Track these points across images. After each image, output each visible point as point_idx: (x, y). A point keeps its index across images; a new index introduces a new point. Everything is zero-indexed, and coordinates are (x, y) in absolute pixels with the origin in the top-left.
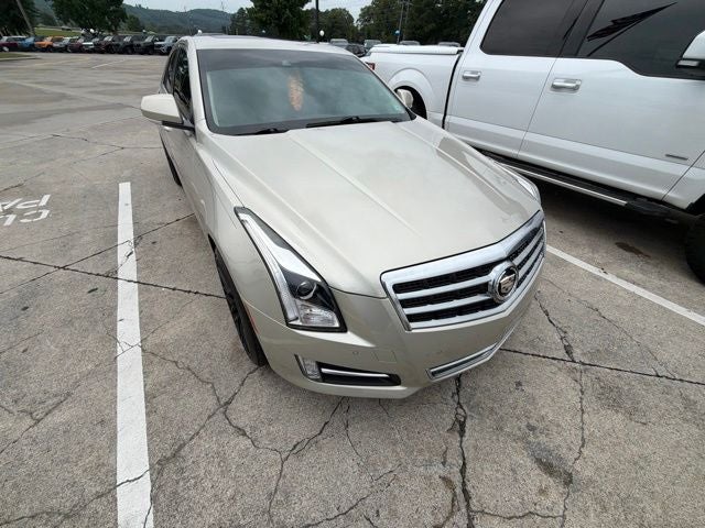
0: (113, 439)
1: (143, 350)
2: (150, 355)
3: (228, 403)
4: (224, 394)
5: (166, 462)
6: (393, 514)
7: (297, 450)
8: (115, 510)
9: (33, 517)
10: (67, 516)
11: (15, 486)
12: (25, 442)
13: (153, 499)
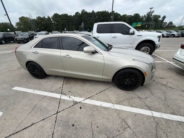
0: (141, 114)
1: (116, 104)
2: (118, 103)
3: (139, 97)
4: (136, 97)
5: (149, 108)
6: (165, 90)
7: (152, 94)
8: (158, 117)
9: (156, 130)
10: (158, 125)
11: (148, 133)
12: (135, 130)
13: (157, 112)
